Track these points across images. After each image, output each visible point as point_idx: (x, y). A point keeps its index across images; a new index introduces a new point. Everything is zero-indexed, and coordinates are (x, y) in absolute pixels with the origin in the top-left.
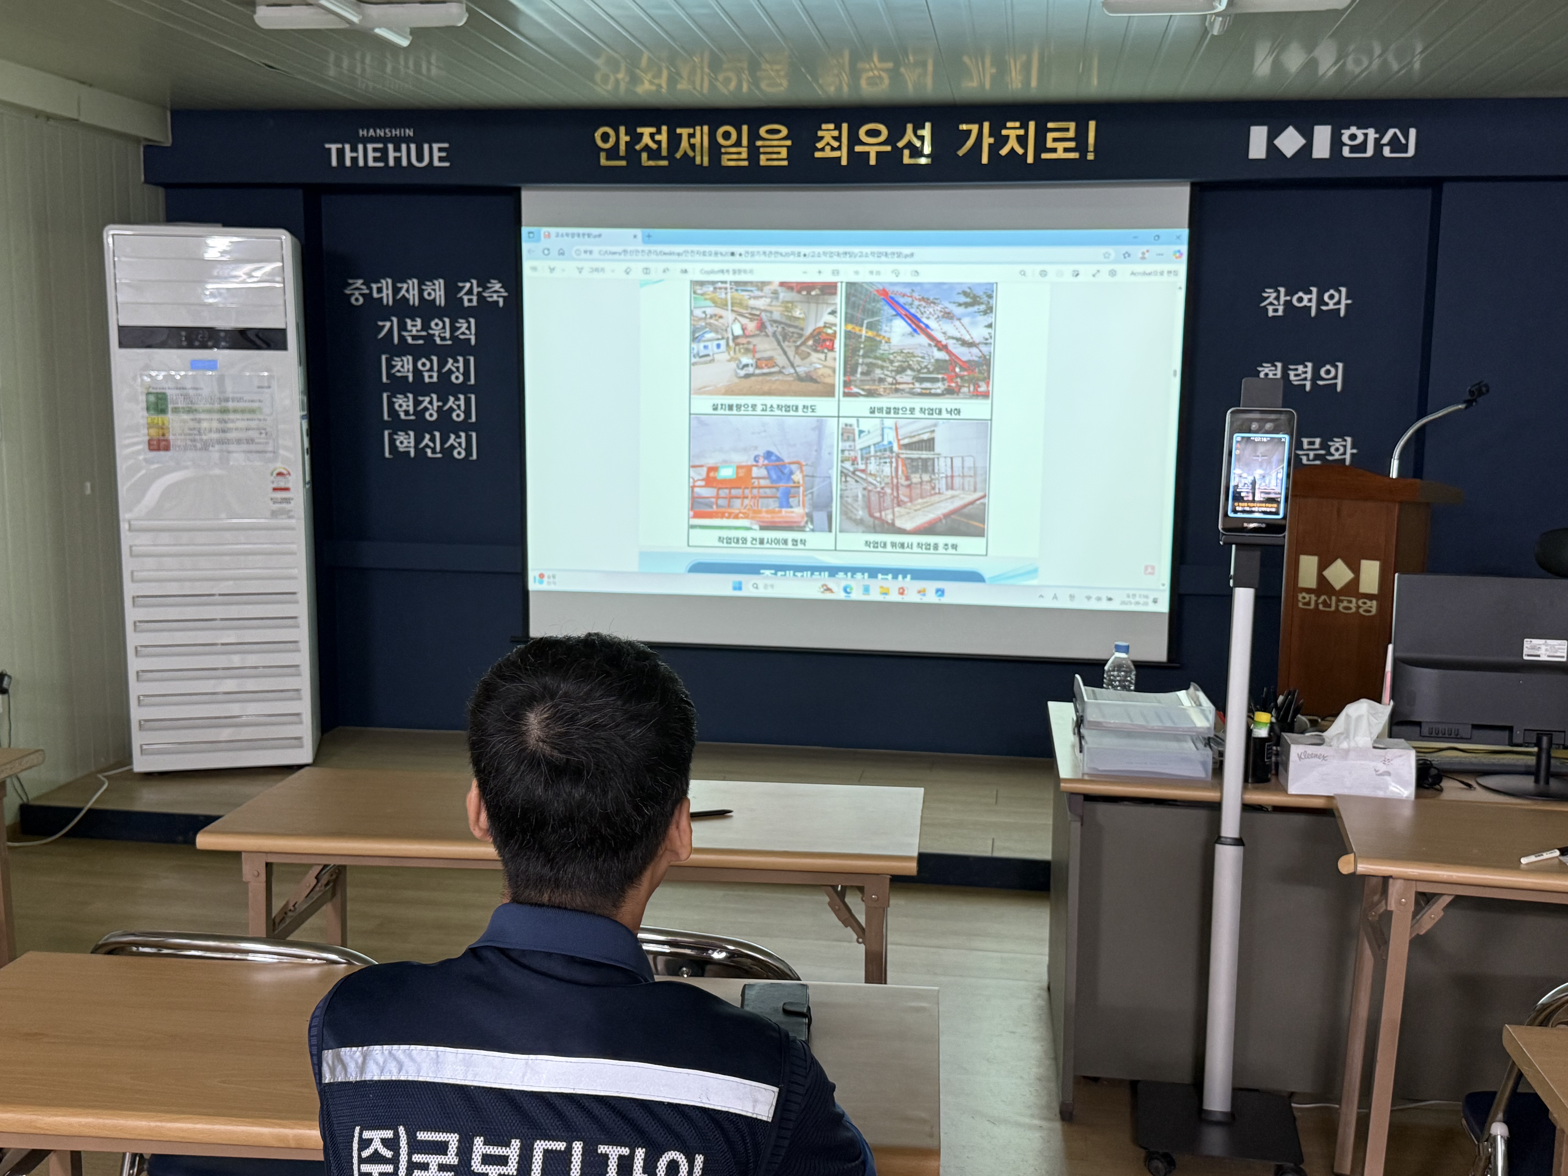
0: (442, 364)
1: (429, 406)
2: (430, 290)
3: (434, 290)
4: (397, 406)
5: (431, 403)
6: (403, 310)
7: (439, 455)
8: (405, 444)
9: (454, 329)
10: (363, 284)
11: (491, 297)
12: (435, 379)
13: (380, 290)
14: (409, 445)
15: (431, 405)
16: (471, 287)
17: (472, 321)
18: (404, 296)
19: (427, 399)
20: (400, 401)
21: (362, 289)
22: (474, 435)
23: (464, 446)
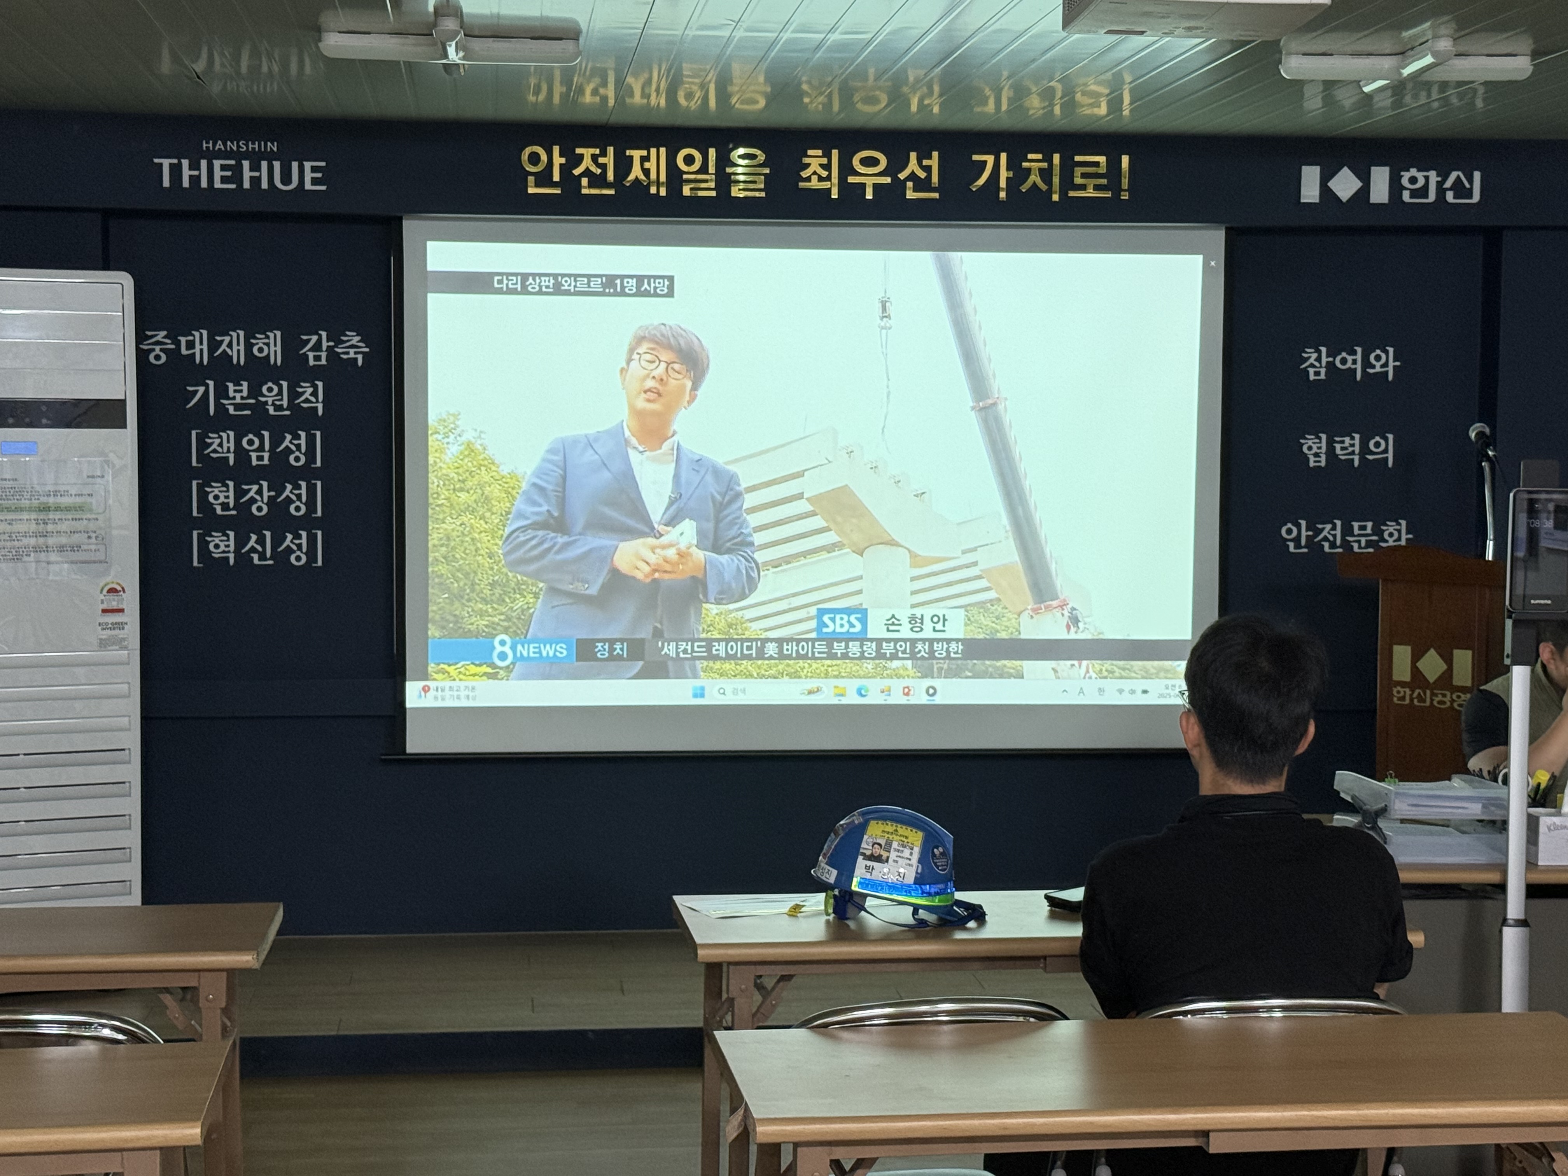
0: (276, 441)
1: (258, 497)
2: (261, 345)
3: (268, 345)
4: (211, 498)
5: (260, 492)
6: (222, 370)
7: (271, 562)
8: (222, 548)
9: (294, 395)
10: (166, 337)
11: (348, 353)
12: (266, 462)
13: (191, 345)
14: (227, 549)
15: (260, 497)
16: (319, 341)
17: (320, 384)
18: (224, 350)
19: (255, 488)
20: (216, 491)
21: (167, 344)
22: (319, 533)
23: (304, 549)
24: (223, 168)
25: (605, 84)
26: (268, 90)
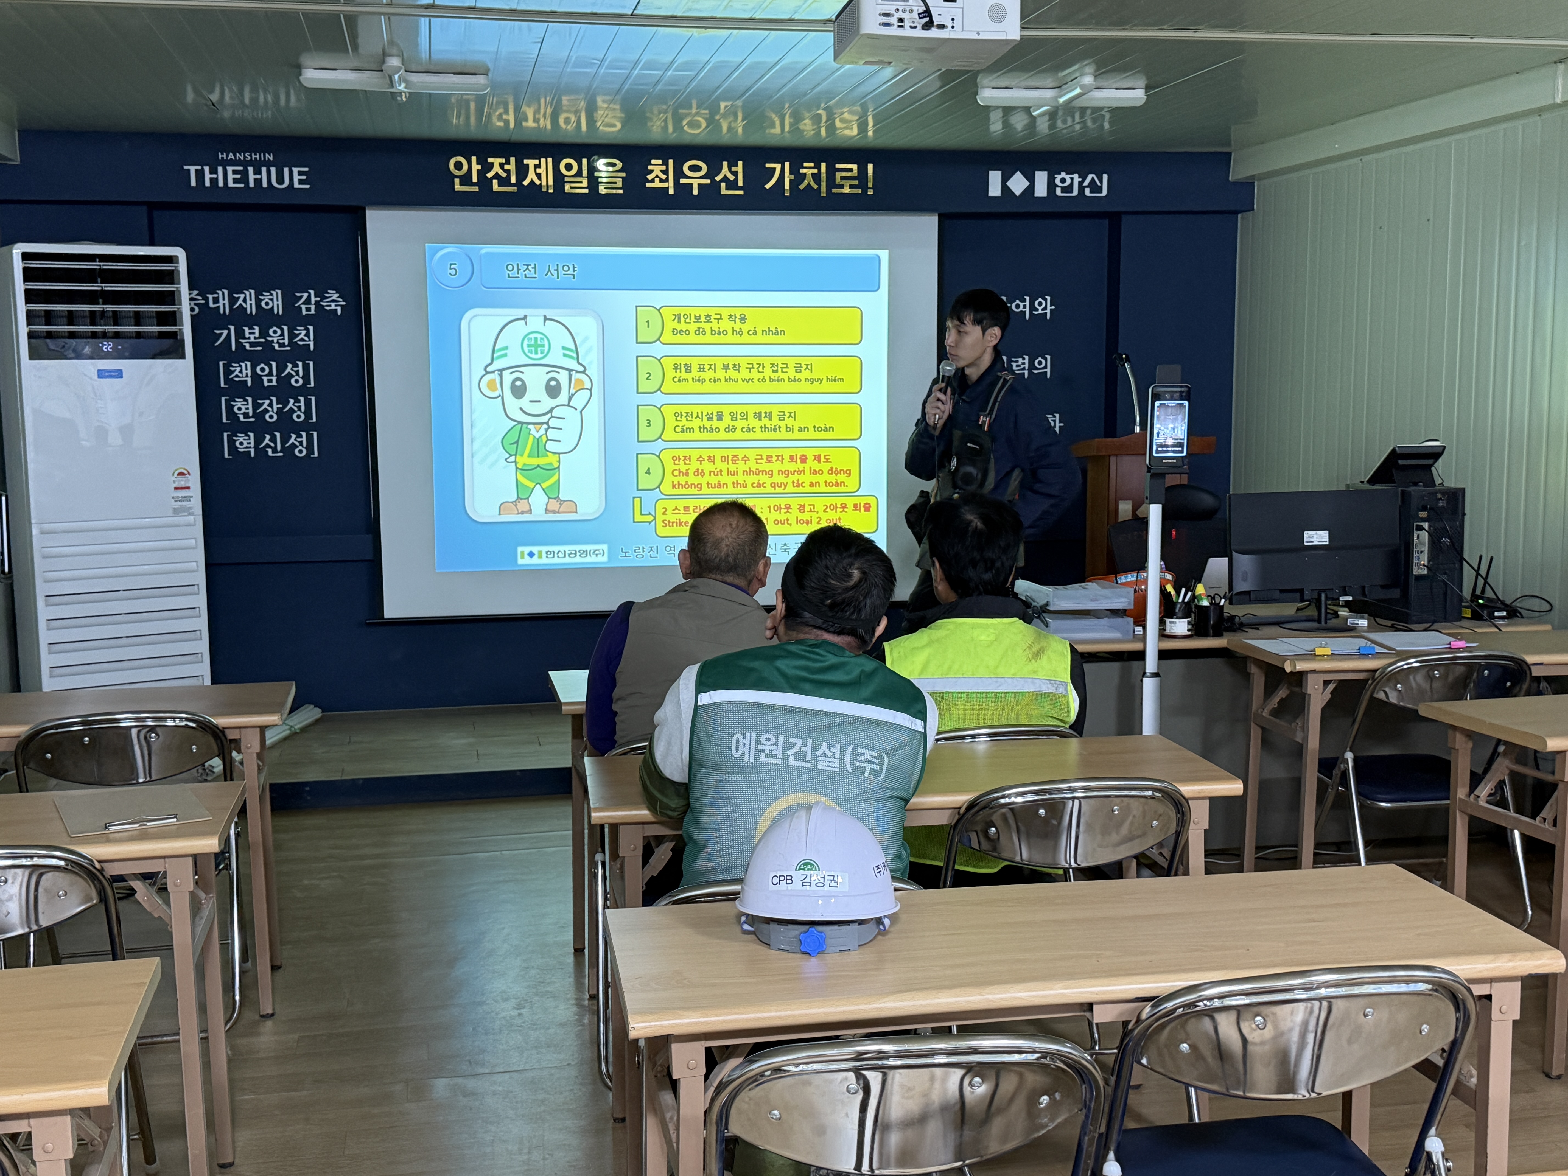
0: (281, 368)
2: (267, 300)
3: (272, 300)
4: (235, 409)
6: (240, 318)
7: (281, 454)
8: (245, 445)
9: (292, 336)
10: (198, 295)
11: (330, 306)
12: (274, 383)
13: (216, 300)
14: (249, 446)
15: (271, 408)
16: (309, 297)
17: (311, 328)
18: (241, 305)
19: (267, 402)
20: (239, 405)
21: (198, 300)
22: (315, 434)
23: (305, 444)
24: (234, 172)
25: (506, 112)
26: (265, 116)
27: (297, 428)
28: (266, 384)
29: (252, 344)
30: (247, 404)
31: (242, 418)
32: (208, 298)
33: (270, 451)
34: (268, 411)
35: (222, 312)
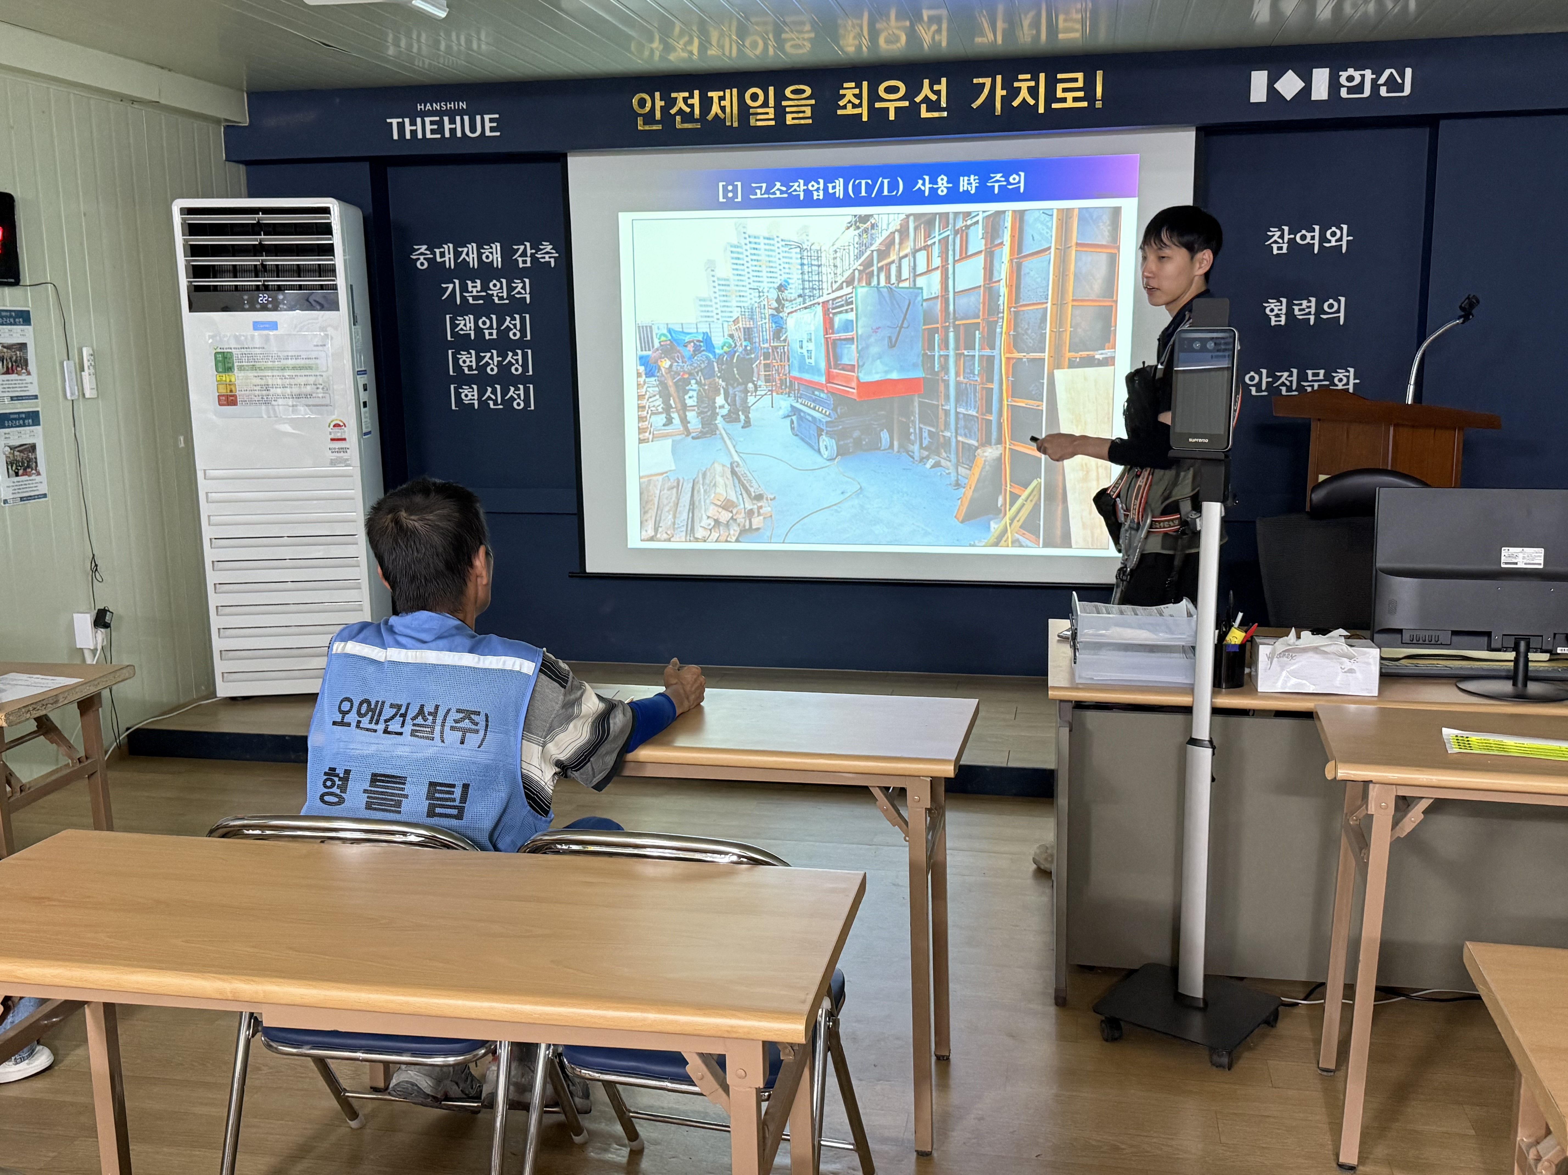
0: (501, 322)
2: (487, 253)
3: (492, 253)
4: (461, 362)
6: (463, 272)
7: (501, 407)
8: (470, 397)
9: (510, 289)
10: (426, 250)
11: (544, 258)
12: (495, 336)
13: (442, 255)
15: (492, 361)
16: (525, 250)
17: (527, 281)
18: (464, 258)
19: (489, 355)
20: (464, 358)
21: (427, 254)
22: (531, 386)
23: (522, 398)
24: (432, 123)
27: (515, 381)
28: (487, 337)
29: (475, 298)
30: (471, 357)
31: (466, 371)
32: (435, 252)
33: (491, 403)
34: (489, 364)
35: (448, 266)
